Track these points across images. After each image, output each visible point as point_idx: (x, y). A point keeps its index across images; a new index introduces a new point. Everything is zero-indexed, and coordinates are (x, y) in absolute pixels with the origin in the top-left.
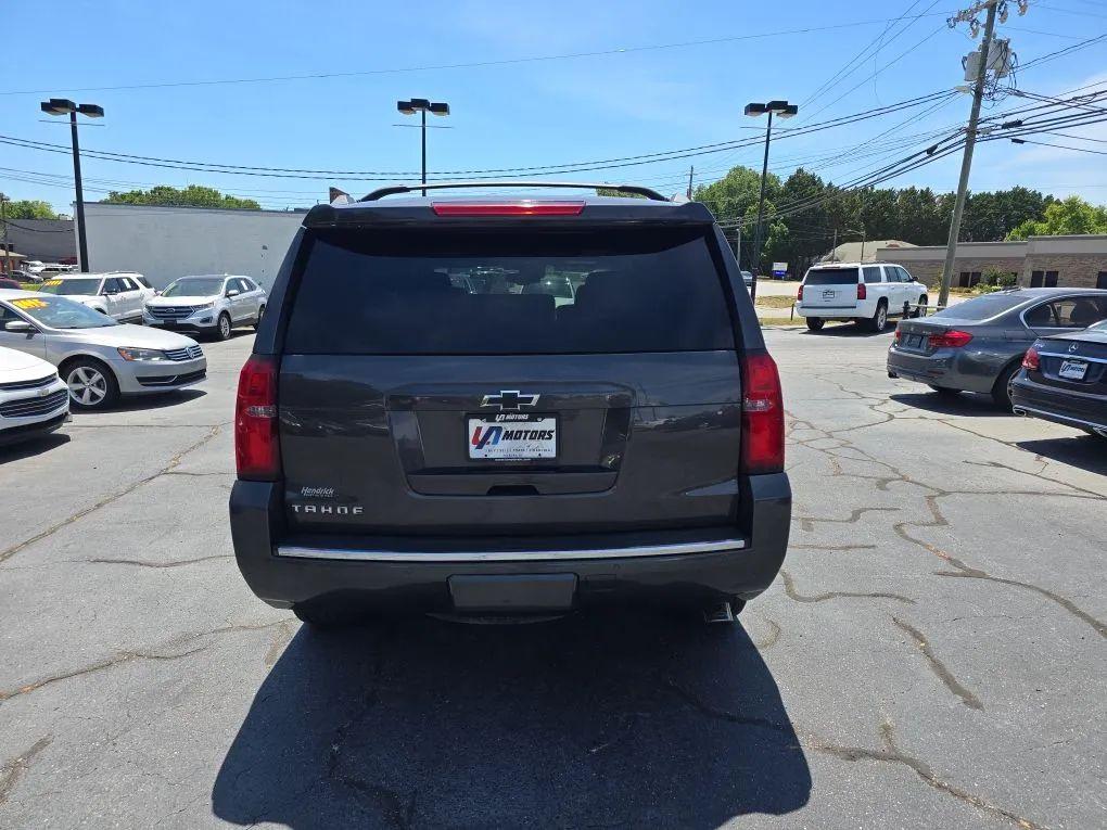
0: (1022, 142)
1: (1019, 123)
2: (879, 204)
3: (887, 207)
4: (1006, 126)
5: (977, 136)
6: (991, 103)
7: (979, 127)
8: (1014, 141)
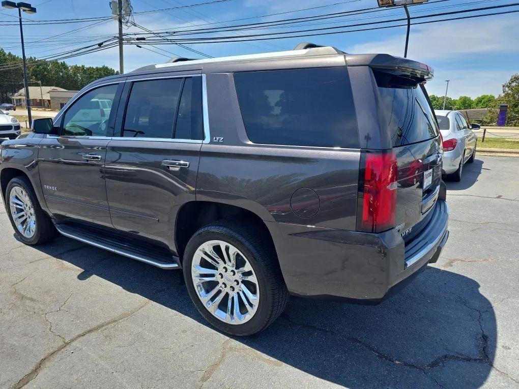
0: (140, 47)
1: (144, 39)
2: (41, 67)
3: (45, 69)
4: (138, 39)
5: (123, 41)
6: (126, 27)
7: (123, 37)
8: (137, 46)
